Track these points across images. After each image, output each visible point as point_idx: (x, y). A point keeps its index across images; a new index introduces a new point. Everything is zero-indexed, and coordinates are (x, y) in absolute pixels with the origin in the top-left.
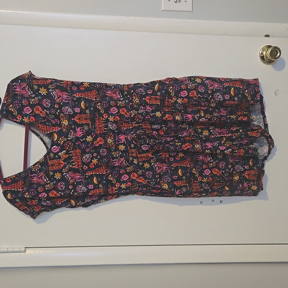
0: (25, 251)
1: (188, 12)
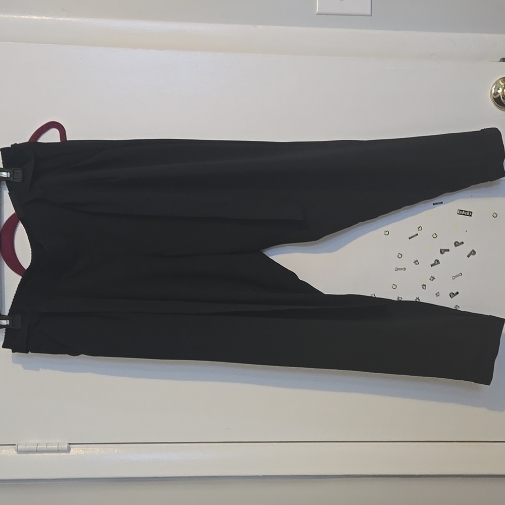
0: (69, 450)
1: (364, 16)
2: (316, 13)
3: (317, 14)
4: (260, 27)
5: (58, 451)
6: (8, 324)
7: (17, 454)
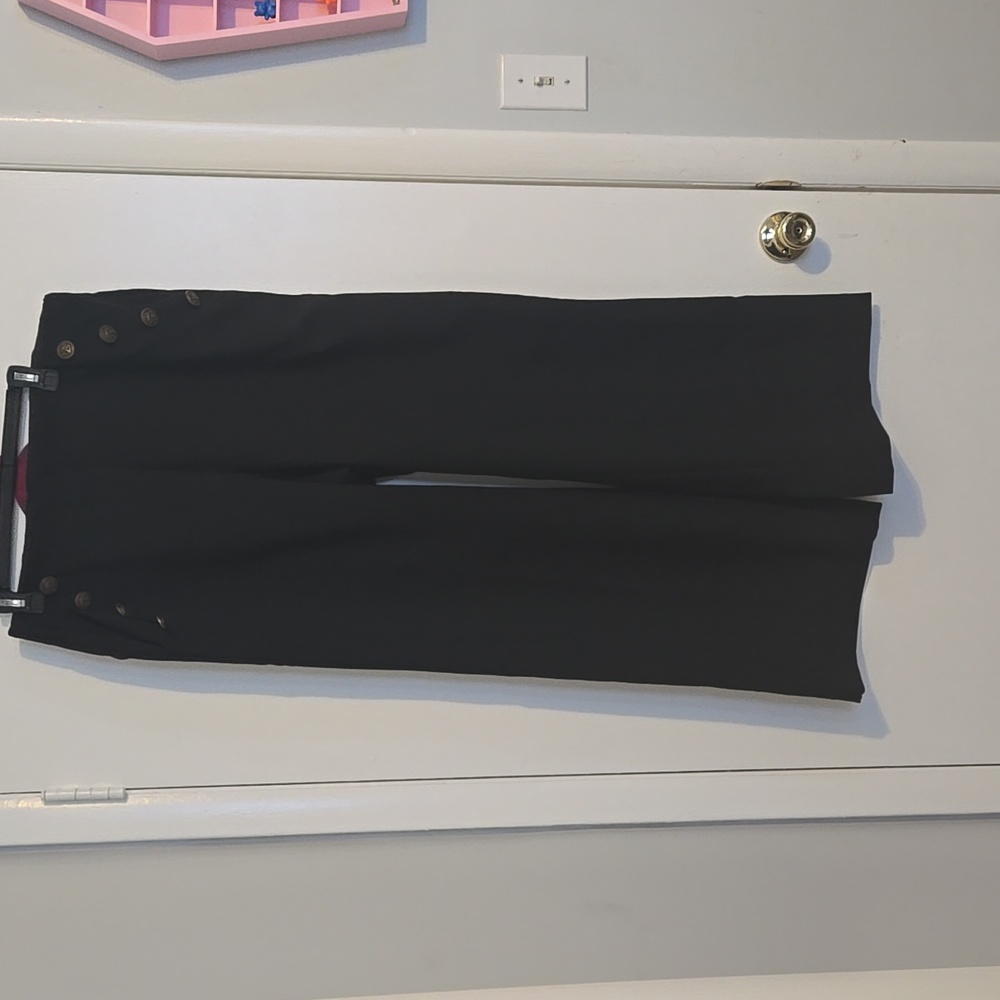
0: (125, 798)
1: (576, 110)
2: (502, 105)
3: (502, 109)
4: (413, 131)
5: (109, 799)
6: (23, 605)
7: (43, 806)
